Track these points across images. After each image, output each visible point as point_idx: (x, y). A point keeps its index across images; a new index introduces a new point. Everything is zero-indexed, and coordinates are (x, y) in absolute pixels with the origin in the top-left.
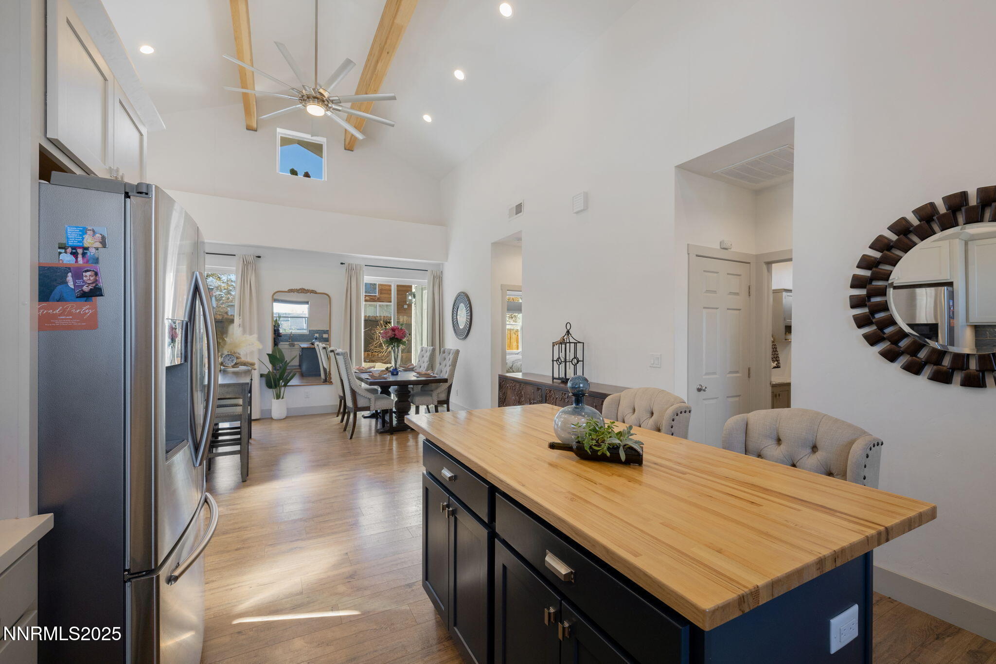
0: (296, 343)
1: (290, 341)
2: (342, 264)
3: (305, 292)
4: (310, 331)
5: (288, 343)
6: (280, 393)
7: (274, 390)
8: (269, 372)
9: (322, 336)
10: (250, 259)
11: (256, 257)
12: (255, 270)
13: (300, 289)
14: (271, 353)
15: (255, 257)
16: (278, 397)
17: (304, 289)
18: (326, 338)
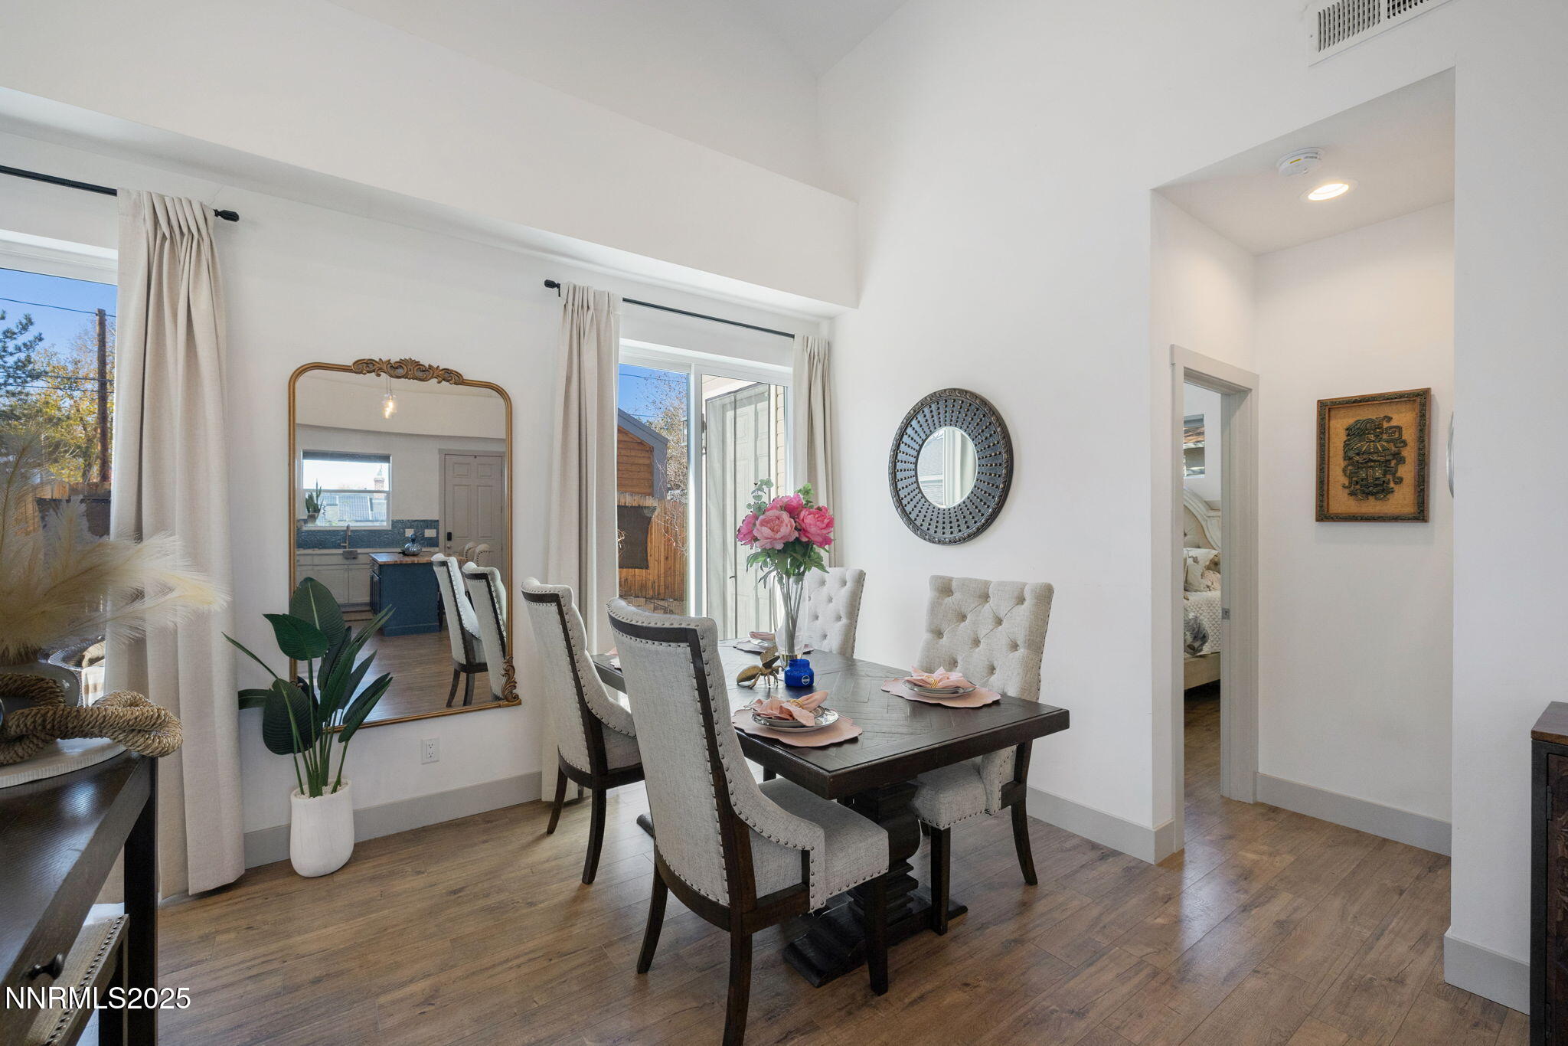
0: (359, 551)
1: (345, 547)
2: (550, 284)
3: (420, 374)
4: (394, 523)
5: (341, 551)
6: (326, 762)
7: (299, 756)
8: (278, 683)
9: (423, 534)
10: (189, 217)
11: (217, 213)
12: (212, 268)
13: (401, 364)
14: (283, 608)
15: (211, 215)
16: (317, 782)
17: (418, 364)
18: (431, 538)
